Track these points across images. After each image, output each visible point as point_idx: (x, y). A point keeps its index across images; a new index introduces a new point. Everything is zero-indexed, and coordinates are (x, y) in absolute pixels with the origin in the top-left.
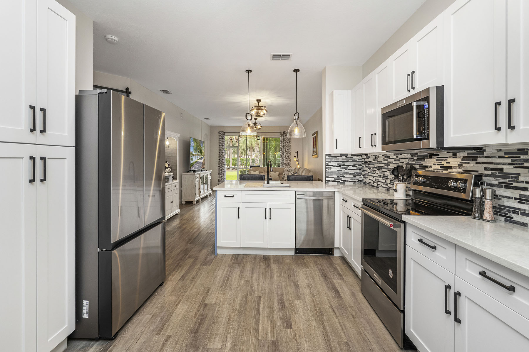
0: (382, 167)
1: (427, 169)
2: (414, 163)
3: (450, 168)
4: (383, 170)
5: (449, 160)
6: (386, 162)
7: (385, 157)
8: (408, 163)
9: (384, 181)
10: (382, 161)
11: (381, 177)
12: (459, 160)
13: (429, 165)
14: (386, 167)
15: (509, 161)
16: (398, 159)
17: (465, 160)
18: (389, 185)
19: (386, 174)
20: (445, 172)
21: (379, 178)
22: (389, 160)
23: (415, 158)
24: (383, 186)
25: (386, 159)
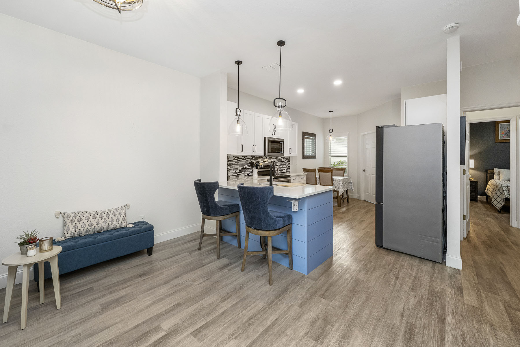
0: (233, 164)
1: (265, 162)
2: (253, 160)
3: (266, 162)
4: (233, 165)
5: (265, 159)
6: (237, 160)
7: (236, 157)
8: (250, 161)
9: (234, 172)
10: (233, 160)
11: (232, 170)
12: (268, 159)
13: (259, 161)
14: (236, 163)
15: (276, 159)
16: (244, 158)
17: (269, 159)
18: (238, 173)
19: (236, 167)
20: (264, 163)
21: (230, 171)
22: (239, 159)
23: (254, 158)
24: (234, 175)
25: (236, 158)
